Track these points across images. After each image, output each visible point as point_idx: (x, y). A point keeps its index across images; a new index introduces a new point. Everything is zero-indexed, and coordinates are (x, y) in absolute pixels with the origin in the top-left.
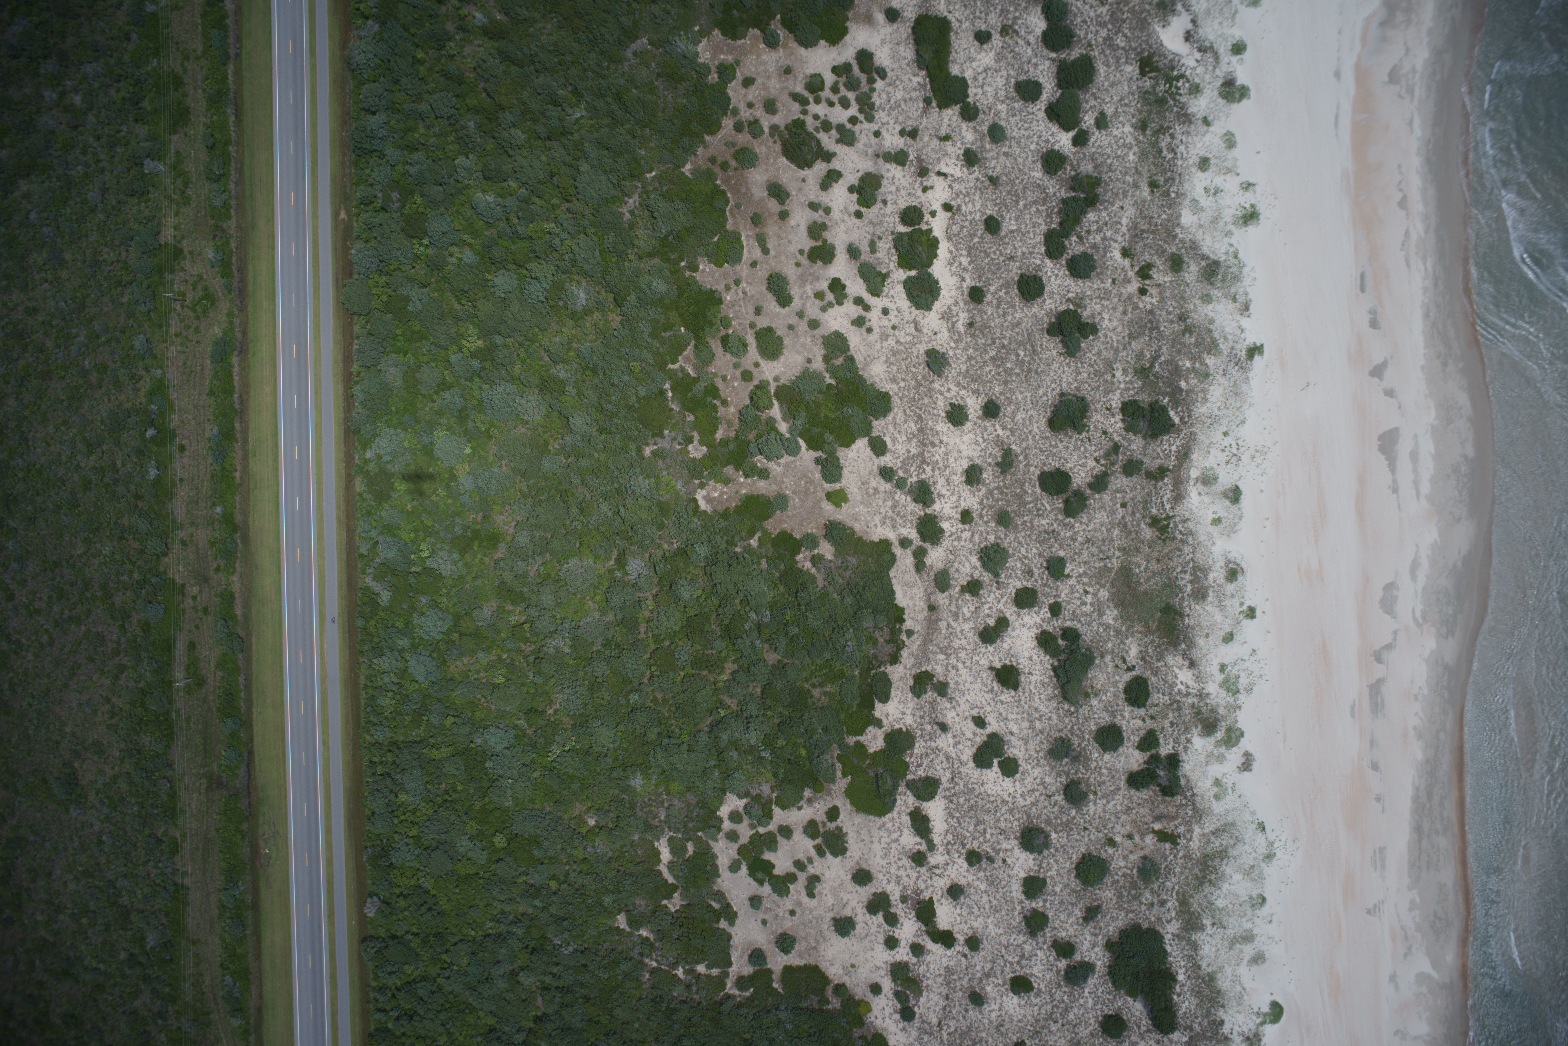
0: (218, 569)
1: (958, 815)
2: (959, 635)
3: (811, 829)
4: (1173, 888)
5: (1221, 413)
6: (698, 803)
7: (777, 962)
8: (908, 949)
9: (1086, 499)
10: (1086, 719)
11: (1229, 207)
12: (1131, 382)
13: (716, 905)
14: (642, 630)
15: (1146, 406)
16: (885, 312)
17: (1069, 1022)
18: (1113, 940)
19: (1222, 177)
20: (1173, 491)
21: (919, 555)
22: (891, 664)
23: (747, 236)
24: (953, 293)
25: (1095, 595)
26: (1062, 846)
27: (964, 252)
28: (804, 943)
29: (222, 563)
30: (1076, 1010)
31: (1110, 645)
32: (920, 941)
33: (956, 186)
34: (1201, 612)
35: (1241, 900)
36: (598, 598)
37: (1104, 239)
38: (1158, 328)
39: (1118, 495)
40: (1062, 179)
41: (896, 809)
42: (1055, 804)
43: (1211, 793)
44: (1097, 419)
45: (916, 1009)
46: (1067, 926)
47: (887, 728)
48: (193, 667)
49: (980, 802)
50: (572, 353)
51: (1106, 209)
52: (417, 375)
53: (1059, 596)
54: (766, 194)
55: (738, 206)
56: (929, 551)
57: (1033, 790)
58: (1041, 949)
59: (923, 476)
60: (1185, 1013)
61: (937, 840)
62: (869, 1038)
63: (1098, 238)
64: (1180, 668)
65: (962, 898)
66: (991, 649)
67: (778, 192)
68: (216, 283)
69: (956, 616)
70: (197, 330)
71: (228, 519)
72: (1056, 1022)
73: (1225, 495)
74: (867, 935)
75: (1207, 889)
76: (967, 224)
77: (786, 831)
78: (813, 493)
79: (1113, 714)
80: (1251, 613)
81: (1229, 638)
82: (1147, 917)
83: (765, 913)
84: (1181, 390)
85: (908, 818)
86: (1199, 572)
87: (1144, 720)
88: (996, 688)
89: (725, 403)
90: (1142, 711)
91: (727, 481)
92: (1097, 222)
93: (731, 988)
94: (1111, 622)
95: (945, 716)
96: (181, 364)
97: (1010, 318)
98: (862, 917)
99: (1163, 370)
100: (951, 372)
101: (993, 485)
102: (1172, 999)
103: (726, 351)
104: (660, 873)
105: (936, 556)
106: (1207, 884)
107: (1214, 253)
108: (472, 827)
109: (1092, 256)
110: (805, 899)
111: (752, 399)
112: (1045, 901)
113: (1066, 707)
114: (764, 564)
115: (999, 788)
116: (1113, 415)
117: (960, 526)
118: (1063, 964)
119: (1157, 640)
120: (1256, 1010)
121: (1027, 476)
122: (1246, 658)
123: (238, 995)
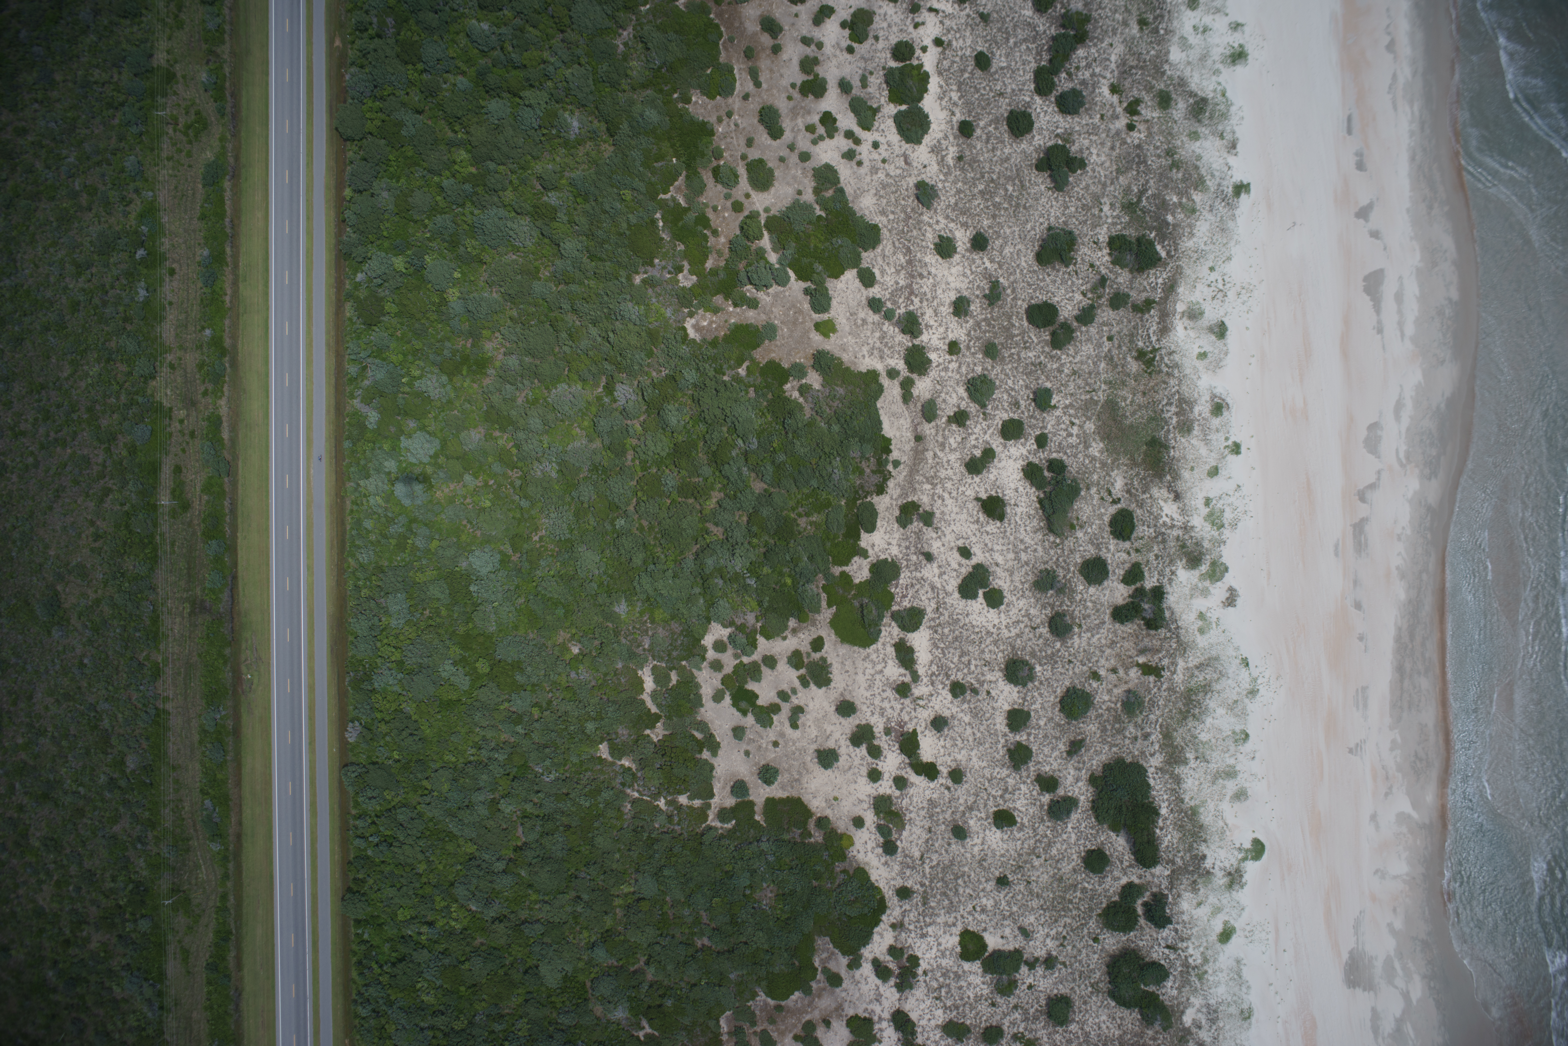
0: (205, 393)
1: (942, 645)
2: (946, 465)
3: (796, 659)
4: (1157, 721)
5: (1207, 248)
6: (682, 631)
7: (760, 794)
8: (891, 782)
9: (1073, 331)
10: (1072, 551)
11: (1218, 46)
12: (1118, 216)
13: (699, 735)
14: (630, 457)
15: (1133, 240)
16: (876, 145)
17: (1051, 858)
18: (1097, 774)
19: (1211, 17)
20: (1159, 323)
21: (907, 386)
22: (878, 495)
23: (740, 69)
24: (943, 127)
25: (1081, 427)
26: (1047, 680)
27: (954, 88)
28: (786, 775)
29: (210, 387)
30: (1058, 845)
31: (1095, 477)
32: (903, 774)
33: (947, 22)
34: (1186, 445)
35: (1225, 734)
36: (586, 423)
37: (1093, 75)
38: (1145, 162)
39: (1105, 328)
40: (1052, 17)
41: (881, 640)
42: (1040, 636)
43: (1196, 627)
44: (1084, 252)
45: (898, 843)
46: (1051, 760)
47: (872, 559)
48: (178, 492)
49: (965, 633)
50: (564, 181)
51: (1095, 45)
52: (410, 199)
53: (1046, 428)
54: (759, 28)
55: (731, 40)
56: (917, 382)
57: (1018, 622)
58: (1024, 783)
59: (912, 308)
60: (1167, 847)
61: (921, 671)
62: (851, 872)
63: (1087, 74)
64: (1165, 501)
65: (946, 730)
66: (977, 479)
67: (771, 26)
68: (209, 108)
69: (942, 446)
70: (189, 155)
71: (216, 342)
72: (1038, 857)
73: (1211, 330)
74: (850, 768)
75: (1191, 723)
76: (957, 59)
77: (770, 661)
78: (802, 323)
79: (1098, 547)
80: (1236, 449)
81: (1214, 472)
82: (1130, 751)
83: (748, 744)
84: (1168, 224)
85: (893, 649)
86: (1185, 404)
87: (1129, 553)
88: (982, 519)
89: (715, 233)
90: (1127, 545)
91: (716, 310)
92: (1086, 58)
93: (713, 820)
94: (1097, 454)
95: (931, 546)
96: (172, 188)
97: (998, 153)
98: (845, 749)
99: (1150, 204)
100: (940, 205)
101: (980, 317)
102: (1154, 832)
103: (717, 181)
104: (643, 702)
105: (923, 387)
106: (1191, 719)
107: (1202, 90)
108: (456, 651)
109: (1081, 92)
110: (789, 731)
111: (742, 228)
112: (1029, 734)
113: (1052, 539)
114: (752, 393)
116: (1100, 249)
117: (947, 357)
118: (1046, 798)
119: (1142, 472)
120: (1238, 845)
121: (1015, 310)
122: (1231, 493)
123: (217, 820)
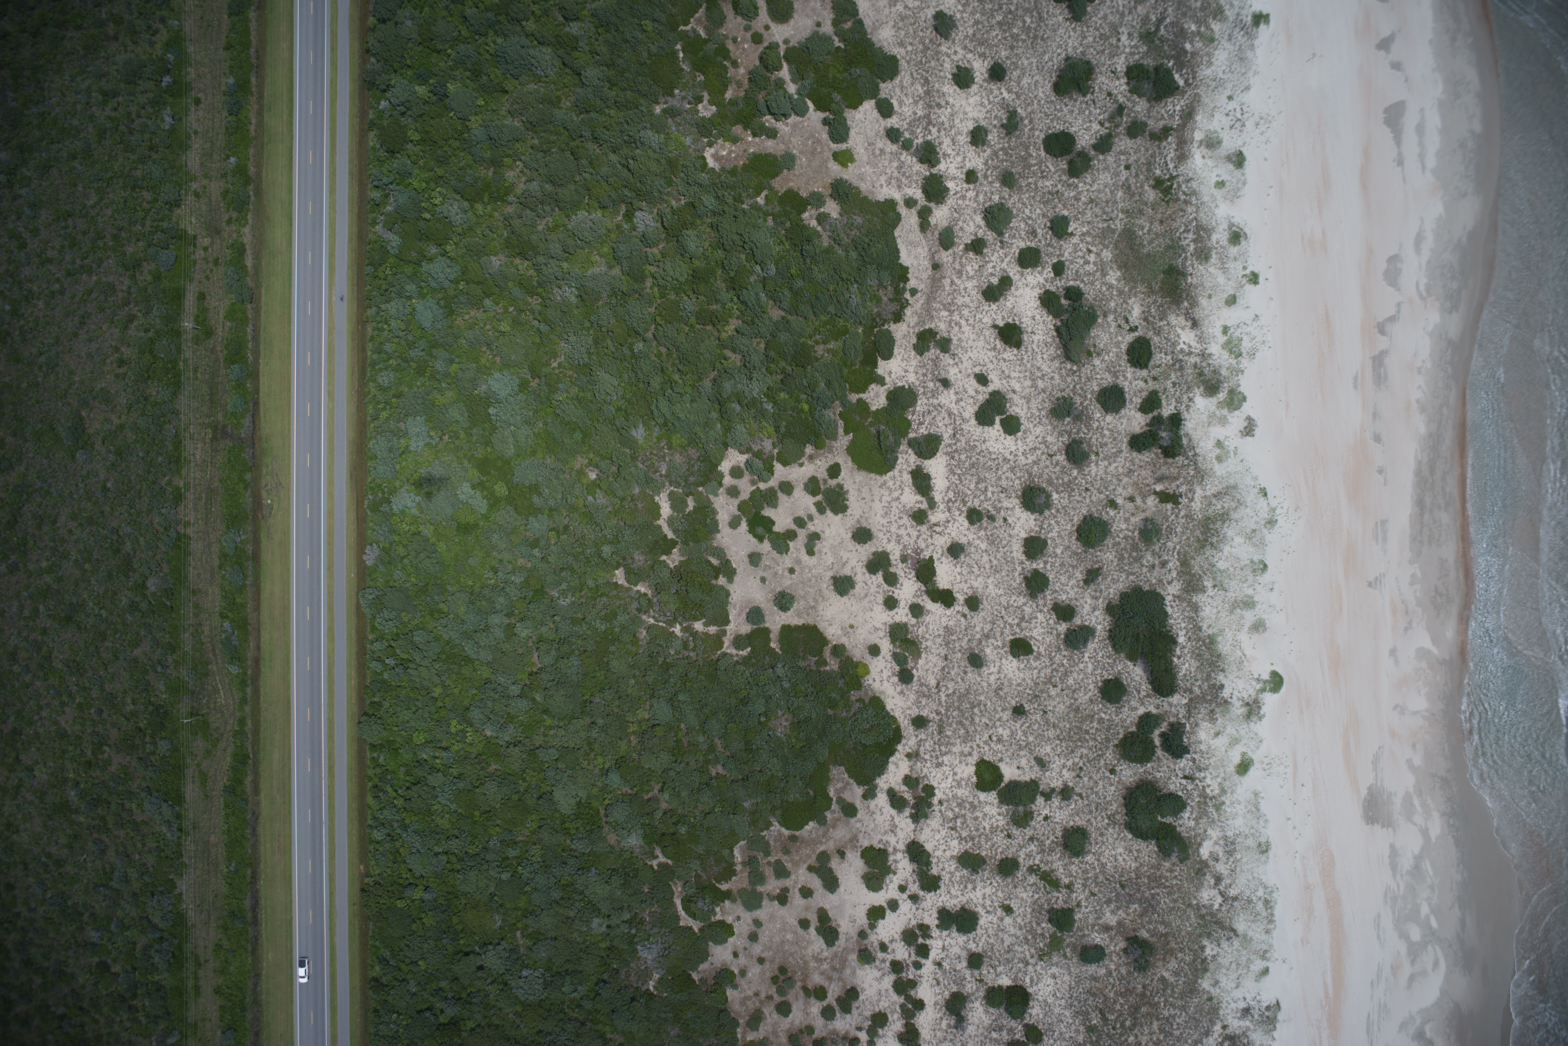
0: (229, 222)
1: (959, 472)
2: (963, 292)
3: (812, 486)
4: (1175, 548)
5: (1225, 77)
6: (699, 457)
7: (776, 621)
8: (907, 610)
9: (1090, 160)
10: (1089, 379)
12: (1135, 46)
13: (715, 561)
14: (649, 284)
15: (1151, 69)
17: (1068, 687)
18: (1114, 602)
20: (1176, 150)
21: (924, 215)
22: (895, 323)
25: (1098, 254)
26: (1064, 508)
28: (802, 603)
29: (235, 215)
30: (1075, 675)
31: (1113, 304)
32: (920, 601)
34: (1204, 272)
35: (1243, 563)
36: (605, 250)
39: (1122, 157)
41: (898, 467)
42: (1057, 464)
43: (1213, 455)
44: (1102, 81)
45: (914, 672)
46: (1068, 588)
47: (889, 386)
49: (981, 459)
50: (585, 12)
52: (433, 28)
53: (1063, 255)
56: (934, 211)
57: (1035, 449)
58: (1041, 611)
59: (929, 138)
60: (1185, 675)
61: (938, 497)
62: (867, 701)
64: (1183, 329)
65: (962, 557)
66: (994, 307)
69: (960, 273)
71: (241, 171)
72: (1055, 686)
73: (1229, 158)
74: (866, 595)
75: (1209, 552)
77: (787, 488)
78: (820, 153)
79: (1115, 375)
80: (1254, 278)
81: (1232, 301)
82: (1148, 579)
83: (764, 570)
84: (1186, 52)
85: (910, 476)
86: (1202, 231)
87: (1146, 381)
88: (999, 346)
89: (735, 64)
90: (1144, 373)
91: (735, 140)
93: (728, 647)
94: (1114, 282)
95: (948, 372)
96: (198, 18)
98: (861, 576)
99: (1168, 32)
100: (959, 35)
101: (998, 146)
102: (1172, 661)
103: (737, 13)
104: (660, 527)
105: (940, 215)
106: (1209, 547)
108: (474, 474)
110: (805, 557)
111: (761, 59)
112: (1046, 563)
113: (1069, 366)
114: (770, 221)
115: (1001, 446)
116: (1118, 79)
117: (965, 185)
118: (1063, 627)
119: (1160, 300)
120: (1256, 676)
121: (1032, 140)
122: (1249, 322)
123: (236, 643)
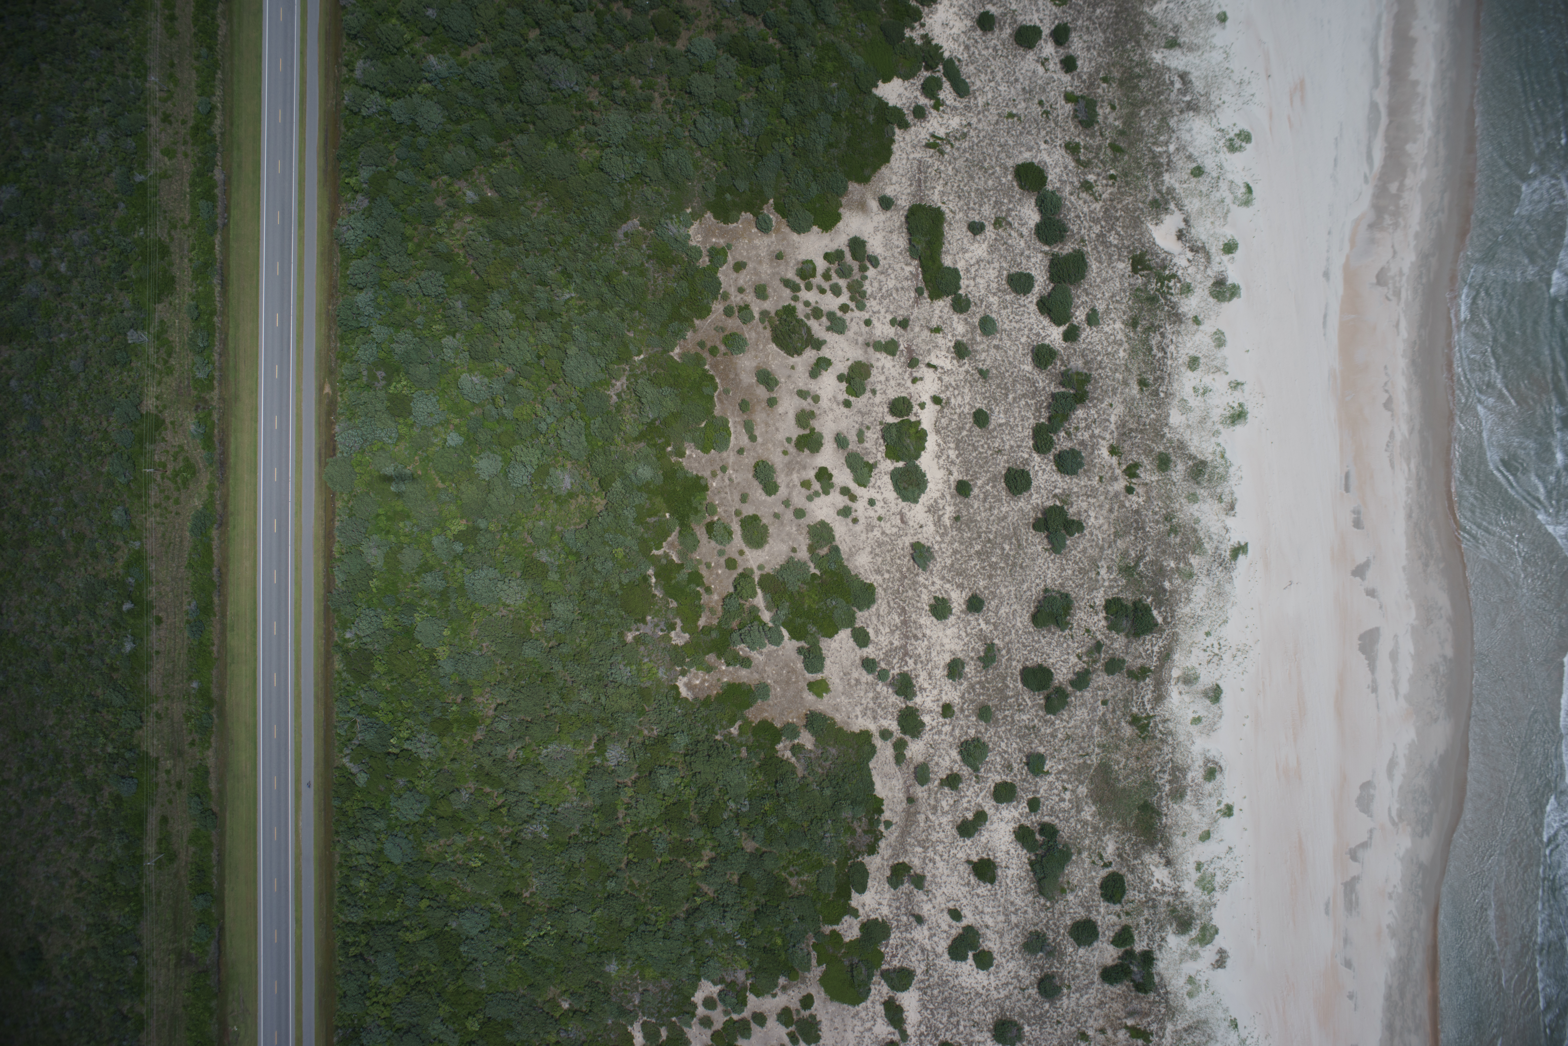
0: (193, 744)
1: (931, 1006)
2: (937, 828)
3: (785, 1016)
5: (1204, 613)
6: (672, 988)
9: (1067, 696)
10: (1062, 914)
11: (1218, 407)
12: (1115, 580)
14: (621, 816)
15: (1130, 604)
16: (872, 502)
19: (1211, 376)
20: (1154, 692)
21: (900, 747)
22: (869, 855)
23: (735, 422)
24: (940, 486)
25: (1073, 791)
26: (1035, 1039)
27: (952, 445)
29: (197, 737)
31: (1087, 842)
33: (946, 378)
34: (1179, 811)
36: (577, 783)
37: (1092, 436)
38: (1143, 528)
39: (1099, 693)
40: (1051, 374)
41: (871, 998)
43: (1185, 991)
44: (1081, 617)
47: (863, 918)
48: (164, 842)
49: (954, 994)
50: (555, 537)
51: (1095, 406)
52: (399, 556)
53: (1038, 792)
54: (754, 380)
55: (726, 392)
56: (910, 744)
57: (1007, 984)
59: (906, 669)
61: (910, 1031)
63: (1086, 436)
64: (1157, 866)
66: (968, 842)
67: (766, 379)
68: (198, 454)
69: (934, 809)
70: (177, 502)
71: (204, 693)
73: (1205, 694)
76: (956, 417)
77: (760, 1019)
78: (795, 682)
79: (1088, 909)
80: (1229, 811)
81: (1206, 836)
84: (1165, 590)
85: (882, 1007)
86: (1178, 772)
87: (1119, 916)
88: (972, 882)
89: (708, 590)
90: (1118, 907)
91: (709, 669)
92: (1086, 420)
94: (1089, 818)
95: (921, 907)
96: (159, 535)
97: (996, 512)
99: (1147, 569)
100: (936, 566)
101: (975, 680)
103: (710, 538)
105: (916, 749)
107: (1201, 452)
108: (444, 1009)
109: (1079, 453)
111: (735, 587)
113: (1042, 901)
114: (744, 753)
115: (973, 981)
116: (1097, 613)
117: (941, 719)
119: (1134, 838)
121: (1009, 671)
122: (1222, 856)
